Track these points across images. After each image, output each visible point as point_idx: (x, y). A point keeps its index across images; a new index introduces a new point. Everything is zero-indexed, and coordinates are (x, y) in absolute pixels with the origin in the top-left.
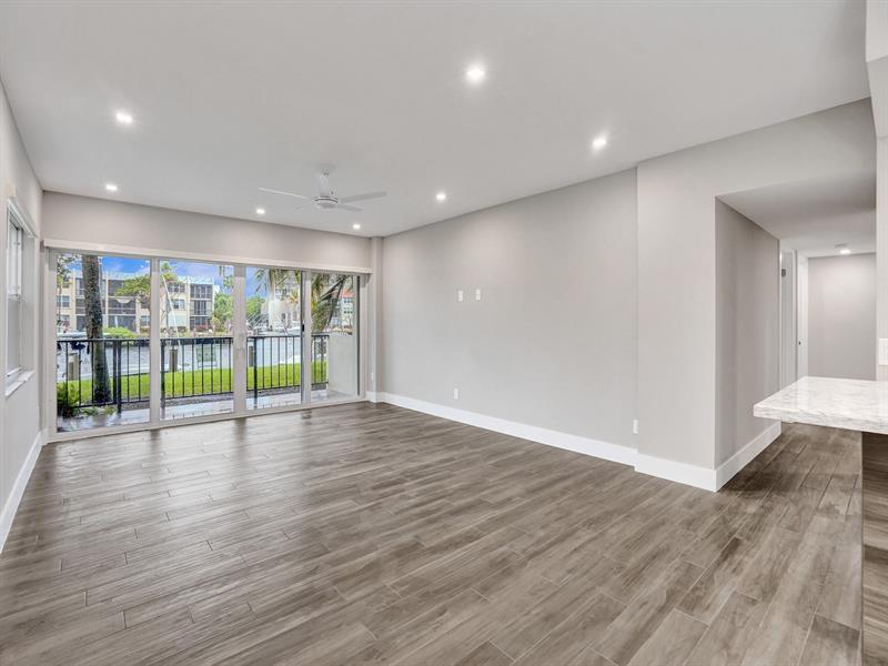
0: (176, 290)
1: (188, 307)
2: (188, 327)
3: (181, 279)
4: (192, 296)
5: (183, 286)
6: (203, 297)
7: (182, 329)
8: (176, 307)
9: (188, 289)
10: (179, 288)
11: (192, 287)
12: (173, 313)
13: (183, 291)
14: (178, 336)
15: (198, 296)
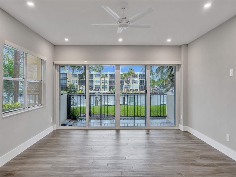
0: (135, 77)
1: (138, 83)
2: (138, 89)
3: (136, 73)
4: (140, 78)
5: (137, 75)
6: (143, 79)
7: (137, 90)
8: (135, 82)
9: (138, 76)
10: (136, 76)
11: (140, 75)
12: (134, 85)
13: (137, 77)
14: (135, 92)
15: (141, 79)
